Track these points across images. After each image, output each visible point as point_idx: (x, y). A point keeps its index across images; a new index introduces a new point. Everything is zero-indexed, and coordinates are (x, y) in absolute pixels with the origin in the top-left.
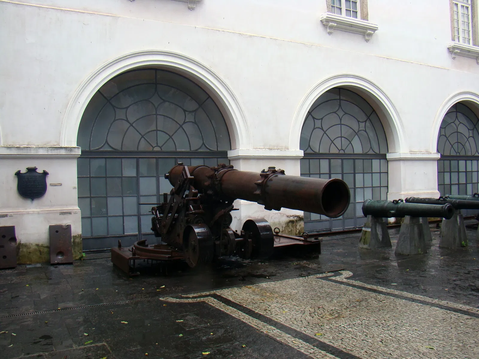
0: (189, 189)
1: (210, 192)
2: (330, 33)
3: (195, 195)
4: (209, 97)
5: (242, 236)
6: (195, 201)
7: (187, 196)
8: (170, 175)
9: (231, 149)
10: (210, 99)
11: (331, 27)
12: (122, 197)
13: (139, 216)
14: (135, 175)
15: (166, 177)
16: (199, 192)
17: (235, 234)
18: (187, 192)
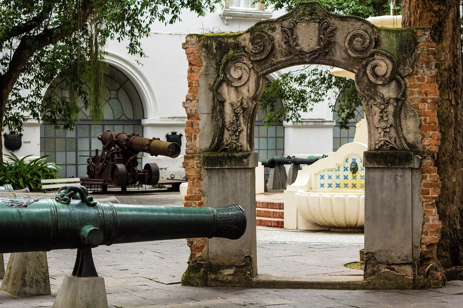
0: (115, 146)
1: (126, 148)
2: (227, 25)
3: (118, 149)
4: (128, 79)
5: (143, 172)
6: (117, 153)
7: (113, 150)
8: (102, 137)
9: (144, 118)
10: (128, 81)
11: (227, 20)
12: (66, 152)
13: (76, 165)
14: (75, 136)
15: (99, 139)
16: (120, 148)
17: (139, 172)
18: (113, 148)
